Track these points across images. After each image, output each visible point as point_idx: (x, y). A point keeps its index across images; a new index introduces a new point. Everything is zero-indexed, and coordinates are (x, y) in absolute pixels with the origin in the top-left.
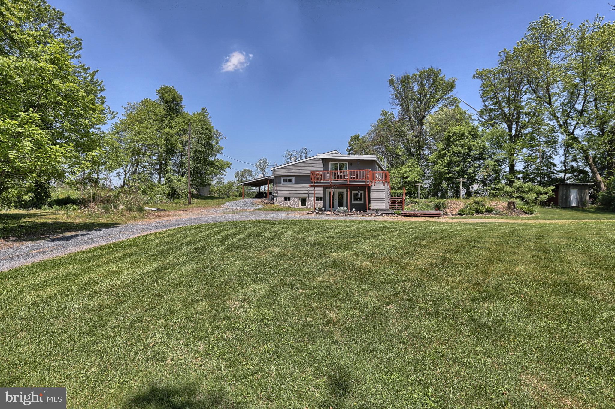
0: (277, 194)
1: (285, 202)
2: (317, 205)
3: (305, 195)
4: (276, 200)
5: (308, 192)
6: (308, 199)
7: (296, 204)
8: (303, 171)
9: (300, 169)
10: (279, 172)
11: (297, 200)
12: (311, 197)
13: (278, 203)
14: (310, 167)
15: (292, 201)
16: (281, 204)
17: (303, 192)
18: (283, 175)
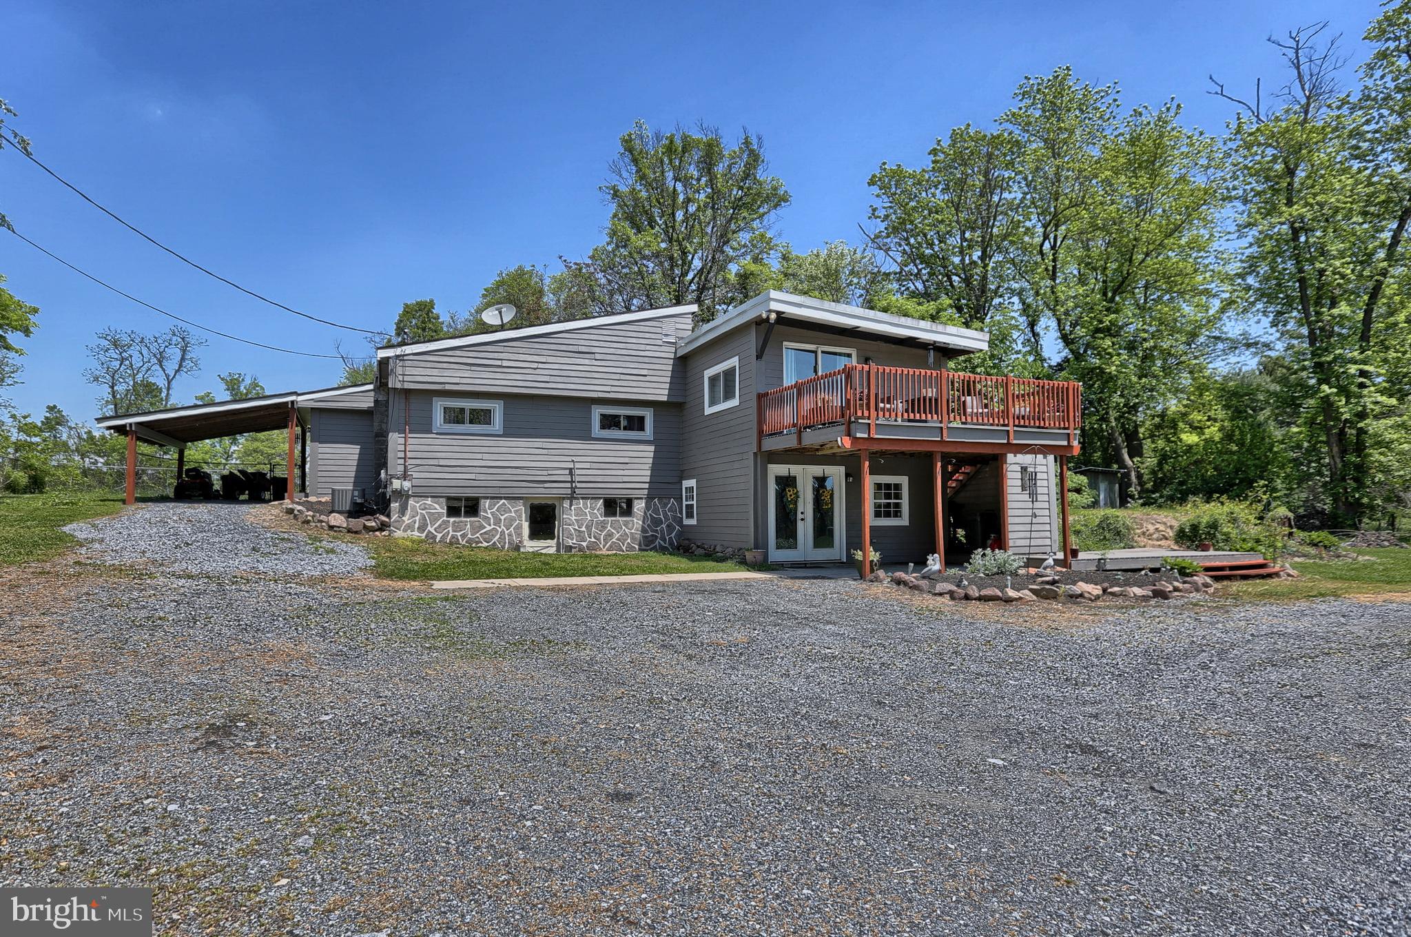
0: (404, 485)
1: (452, 520)
2: (610, 535)
3: (555, 491)
4: (403, 511)
5: (571, 474)
6: (571, 506)
7: (507, 532)
8: (552, 379)
9: (535, 365)
10: (429, 372)
11: (516, 512)
12: (583, 498)
13: (410, 527)
14: (587, 362)
15: (490, 516)
16: (429, 532)
17: (545, 473)
18: (448, 387)
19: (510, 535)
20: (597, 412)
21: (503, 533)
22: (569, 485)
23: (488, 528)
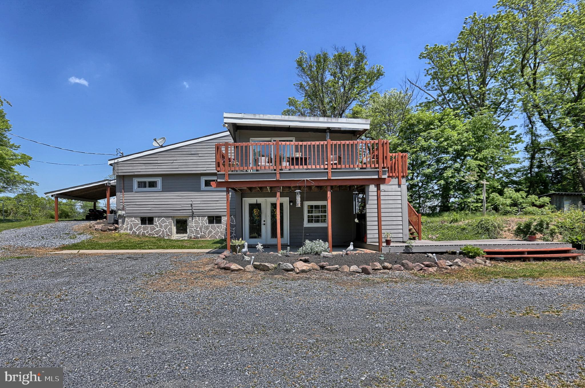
0: (124, 212)
1: (142, 226)
2: (211, 232)
3: (185, 214)
4: (123, 223)
5: (192, 206)
6: (192, 220)
7: (165, 231)
8: (180, 167)
9: (172, 161)
10: (128, 168)
11: (168, 222)
12: (198, 216)
13: (126, 229)
14: (195, 158)
15: (158, 224)
16: (134, 231)
17: (180, 206)
18: (136, 173)
19: (166, 232)
20: (203, 179)
21: (163, 231)
22: (191, 211)
23: (157, 229)
